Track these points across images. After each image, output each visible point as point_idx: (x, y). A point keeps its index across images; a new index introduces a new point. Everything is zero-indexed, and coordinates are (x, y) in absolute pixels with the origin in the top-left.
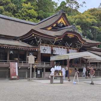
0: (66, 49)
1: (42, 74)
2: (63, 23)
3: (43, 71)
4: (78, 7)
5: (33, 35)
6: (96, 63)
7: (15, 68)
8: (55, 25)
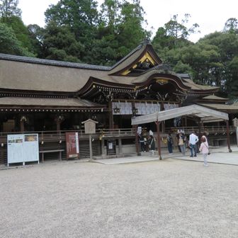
0: (159, 105)
1: (117, 149)
2: (149, 62)
3: (117, 144)
4: (187, 33)
5: (94, 86)
6: (215, 124)
7: (75, 142)
8: (135, 66)
